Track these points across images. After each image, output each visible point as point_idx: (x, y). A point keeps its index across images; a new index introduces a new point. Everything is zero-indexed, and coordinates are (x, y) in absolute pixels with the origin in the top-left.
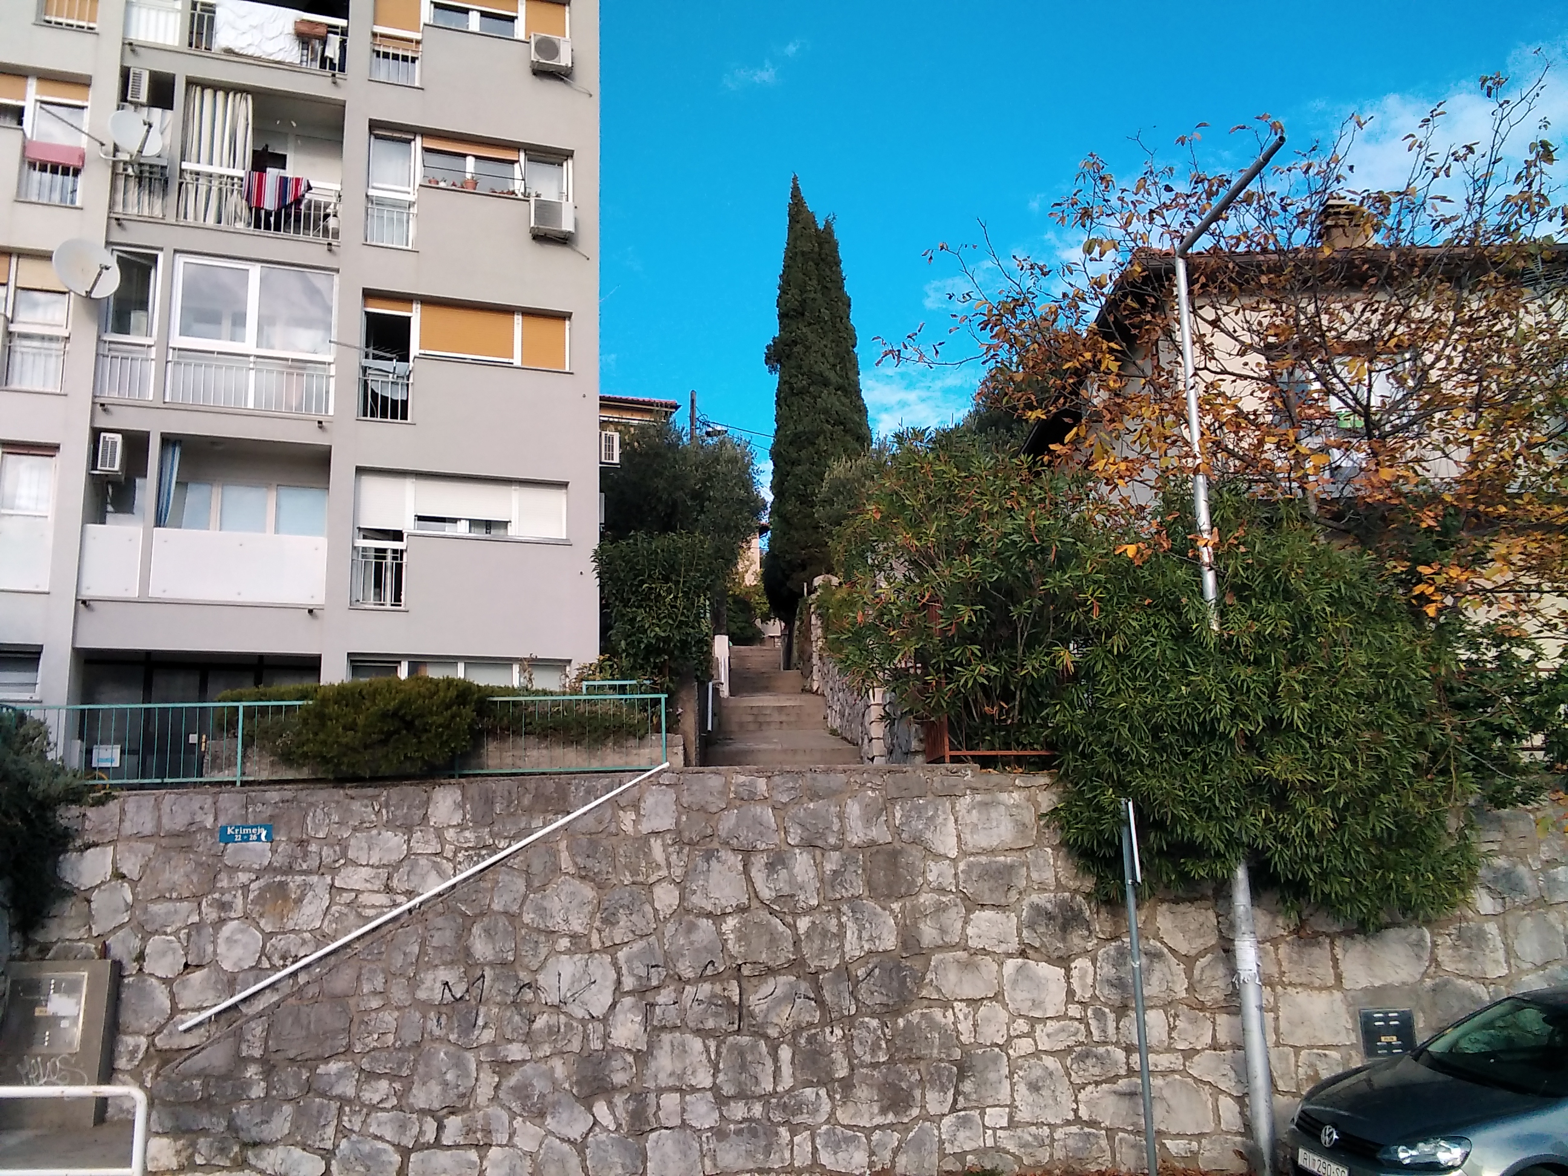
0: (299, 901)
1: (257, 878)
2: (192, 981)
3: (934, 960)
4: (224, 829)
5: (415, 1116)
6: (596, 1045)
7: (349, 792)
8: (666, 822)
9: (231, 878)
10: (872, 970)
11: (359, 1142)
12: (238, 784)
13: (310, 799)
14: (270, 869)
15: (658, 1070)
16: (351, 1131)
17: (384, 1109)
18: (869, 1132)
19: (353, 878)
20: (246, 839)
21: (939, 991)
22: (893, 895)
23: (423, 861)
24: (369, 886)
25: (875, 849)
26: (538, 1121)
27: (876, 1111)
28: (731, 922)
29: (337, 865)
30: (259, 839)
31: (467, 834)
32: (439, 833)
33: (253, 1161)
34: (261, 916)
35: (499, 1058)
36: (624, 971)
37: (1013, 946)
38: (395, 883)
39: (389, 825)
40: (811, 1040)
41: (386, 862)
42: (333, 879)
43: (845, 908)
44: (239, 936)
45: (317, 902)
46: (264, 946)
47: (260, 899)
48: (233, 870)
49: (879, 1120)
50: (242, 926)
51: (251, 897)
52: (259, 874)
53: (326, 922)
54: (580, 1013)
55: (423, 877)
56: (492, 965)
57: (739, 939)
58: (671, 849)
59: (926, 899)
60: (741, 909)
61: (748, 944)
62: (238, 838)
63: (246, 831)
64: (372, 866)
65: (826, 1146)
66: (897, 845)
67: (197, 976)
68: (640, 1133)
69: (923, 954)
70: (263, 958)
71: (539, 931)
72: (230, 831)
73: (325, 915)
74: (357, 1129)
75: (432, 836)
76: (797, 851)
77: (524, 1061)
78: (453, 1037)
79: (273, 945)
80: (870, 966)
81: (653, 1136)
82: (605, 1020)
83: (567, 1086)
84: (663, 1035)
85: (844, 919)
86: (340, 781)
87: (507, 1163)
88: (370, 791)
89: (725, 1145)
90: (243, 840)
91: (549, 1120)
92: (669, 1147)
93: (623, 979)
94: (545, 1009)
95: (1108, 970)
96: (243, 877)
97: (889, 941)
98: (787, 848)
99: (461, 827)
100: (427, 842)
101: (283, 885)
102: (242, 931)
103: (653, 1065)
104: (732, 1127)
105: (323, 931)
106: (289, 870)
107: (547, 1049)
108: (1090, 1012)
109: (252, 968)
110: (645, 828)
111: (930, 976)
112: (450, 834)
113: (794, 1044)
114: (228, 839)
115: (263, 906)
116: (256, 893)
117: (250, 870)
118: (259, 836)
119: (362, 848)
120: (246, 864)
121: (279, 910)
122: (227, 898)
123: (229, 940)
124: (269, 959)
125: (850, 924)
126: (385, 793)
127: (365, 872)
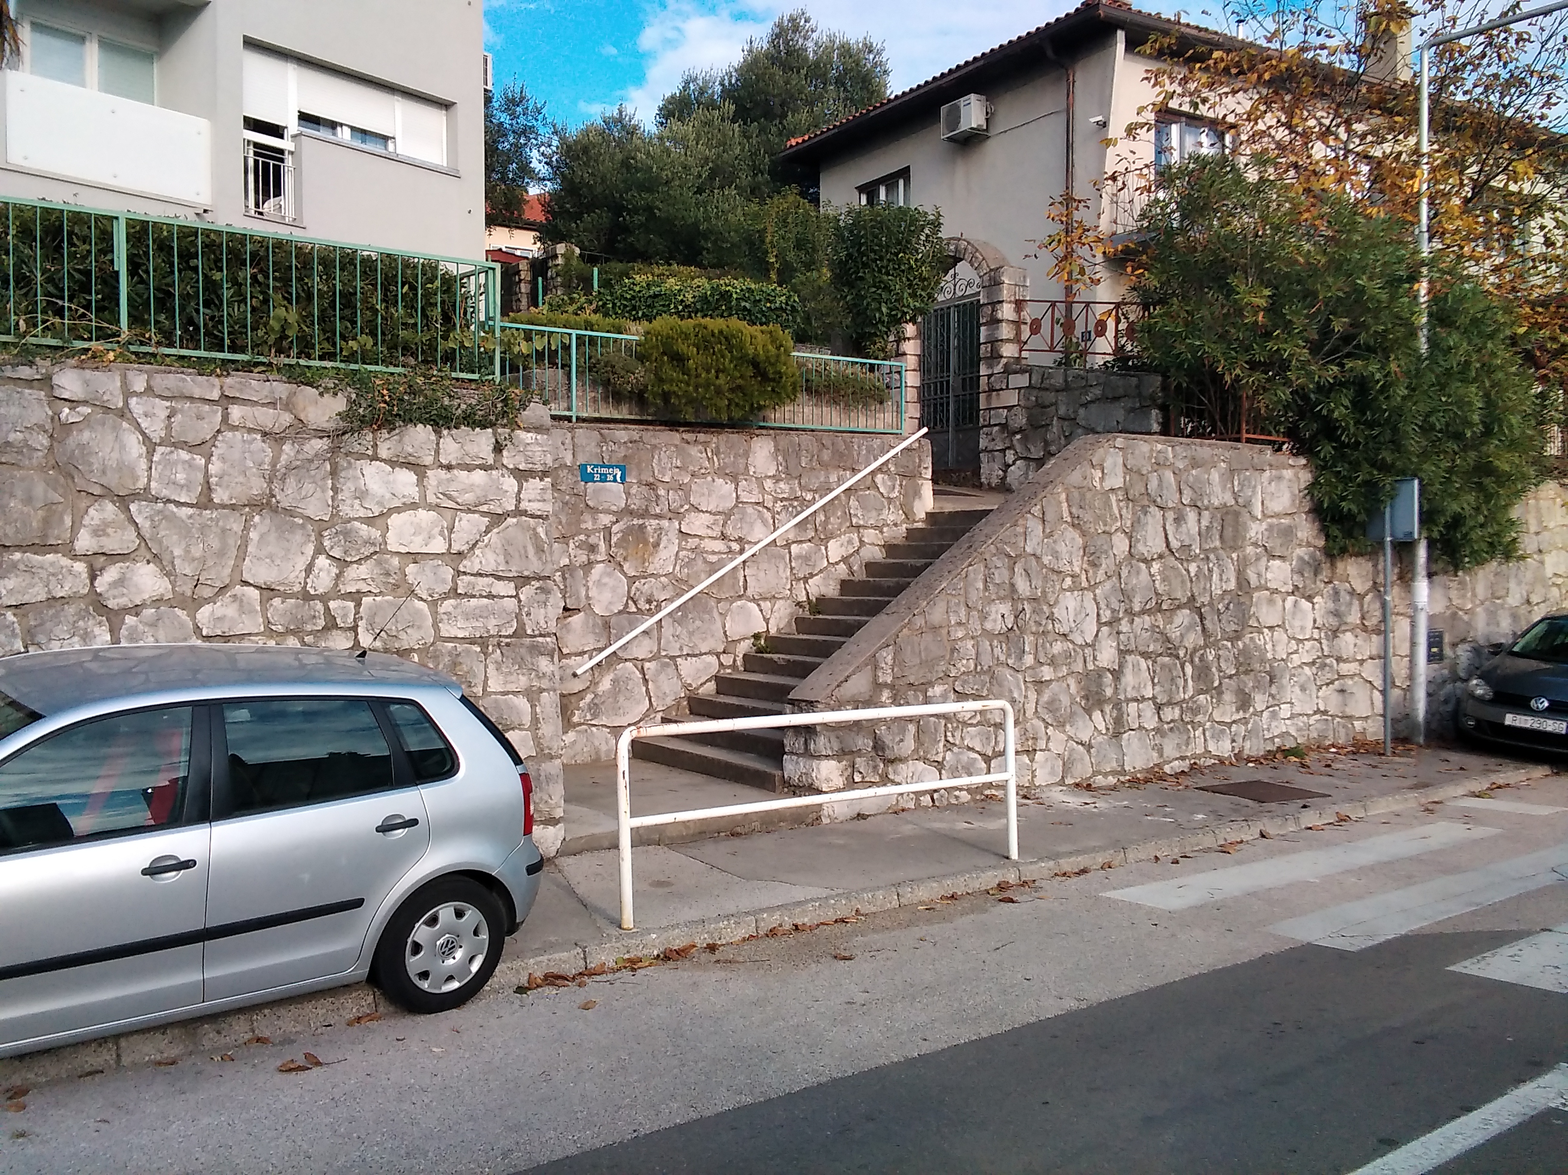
0: (656, 545)
1: (617, 521)
2: (574, 625)
3: (1256, 595)
4: (583, 468)
5: (991, 729)
6: (1091, 667)
7: (686, 436)
8: (1118, 482)
9: (595, 520)
10: (1228, 604)
11: (960, 753)
12: (574, 419)
13: (654, 441)
14: (628, 511)
15: (1126, 685)
16: (954, 744)
17: (971, 725)
18: (1229, 725)
19: (696, 524)
20: (603, 479)
21: (1258, 620)
22: (1234, 549)
23: (750, 510)
24: (710, 533)
25: (1225, 510)
26: (1061, 729)
27: (1234, 710)
28: (1156, 567)
29: (682, 510)
30: (615, 481)
31: (782, 485)
32: (760, 481)
33: (891, 777)
34: (625, 559)
35: (1038, 679)
36: (1103, 605)
37: (1290, 588)
38: (729, 531)
39: (721, 472)
40: (1201, 659)
41: (721, 510)
42: (680, 524)
43: (1212, 556)
44: (605, 580)
45: (670, 546)
46: (629, 592)
47: (623, 542)
48: (594, 511)
49: (1236, 717)
50: (608, 570)
51: (614, 539)
52: (619, 515)
53: (678, 568)
54: (1079, 641)
55: (752, 524)
56: (1029, 599)
57: (1163, 580)
58: (1121, 504)
59: (1250, 550)
60: (1161, 557)
61: (1170, 585)
62: (597, 477)
63: (604, 470)
64: (710, 512)
65: (1212, 737)
66: (1236, 508)
67: (576, 619)
68: (1117, 735)
69: (1249, 594)
70: (630, 602)
71: (1053, 570)
72: (589, 470)
73: (676, 560)
74: (957, 742)
75: (754, 486)
76: (1188, 509)
77: (1051, 680)
78: (1010, 662)
79: (637, 589)
80: (1226, 602)
81: (1125, 736)
82: (1092, 645)
83: (1078, 699)
84: (1127, 657)
85: (1211, 565)
86: (673, 424)
87: (1049, 763)
88: (702, 437)
89: (1166, 740)
90: (601, 481)
91: (1068, 727)
92: (1135, 743)
93: (1101, 612)
94: (1057, 637)
95: (1331, 605)
96: (605, 519)
97: (1232, 585)
98: (1181, 506)
99: (776, 479)
100: (750, 492)
101: (642, 527)
102: (609, 575)
103: (1123, 680)
104: (1166, 726)
105: (675, 576)
106: (645, 514)
107: (1065, 670)
108: (1323, 635)
109: (620, 612)
110: (1107, 485)
111: (1253, 609)
112: (769, 484)
113: (1192, 662)
114: (588, 478)
115: (626, 549)
116: (619, 535)
117: (608, 512)
118: (615, 477)
119: (703, 494)
120: (606, 506)
121: (640, 554)
122: (592, 540)
123: (599, 583)
124: (635, 602)
125: (1215, 569)
126: (715, 440)
127: (706, 518)
